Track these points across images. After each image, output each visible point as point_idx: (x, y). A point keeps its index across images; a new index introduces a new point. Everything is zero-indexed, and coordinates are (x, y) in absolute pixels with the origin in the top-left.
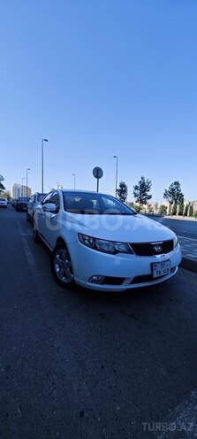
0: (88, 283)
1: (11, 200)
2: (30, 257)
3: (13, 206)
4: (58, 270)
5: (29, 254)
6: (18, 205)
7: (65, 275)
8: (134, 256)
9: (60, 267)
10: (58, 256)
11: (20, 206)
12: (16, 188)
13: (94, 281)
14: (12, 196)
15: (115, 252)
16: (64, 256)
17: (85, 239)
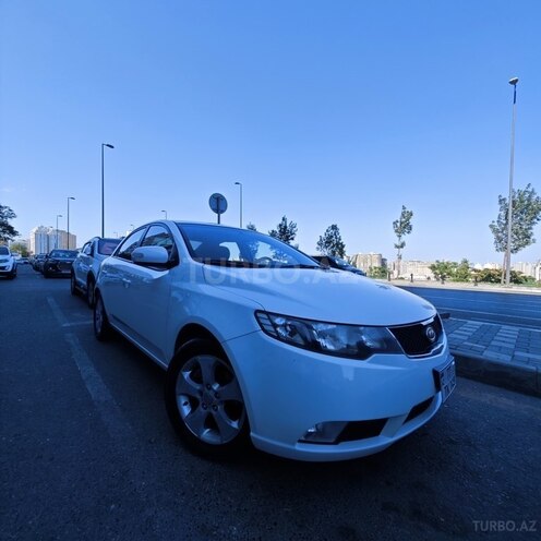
0: (299, 447)
1: (31, 258)
2: (93, 377)
3: (36, 268)
4: (186, 410)
5: (87, 370)
6: (47, 265)
7: (210, 422)
8: (402, 357)
9: (193, 403)
10: (186, 375)
11: (54, 267)
12: (42, 236)
13: (308, 439)
14: (32, 249)
15: (362, 352)
16: (207, 373)
17: (275, 326)
